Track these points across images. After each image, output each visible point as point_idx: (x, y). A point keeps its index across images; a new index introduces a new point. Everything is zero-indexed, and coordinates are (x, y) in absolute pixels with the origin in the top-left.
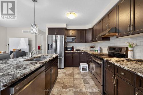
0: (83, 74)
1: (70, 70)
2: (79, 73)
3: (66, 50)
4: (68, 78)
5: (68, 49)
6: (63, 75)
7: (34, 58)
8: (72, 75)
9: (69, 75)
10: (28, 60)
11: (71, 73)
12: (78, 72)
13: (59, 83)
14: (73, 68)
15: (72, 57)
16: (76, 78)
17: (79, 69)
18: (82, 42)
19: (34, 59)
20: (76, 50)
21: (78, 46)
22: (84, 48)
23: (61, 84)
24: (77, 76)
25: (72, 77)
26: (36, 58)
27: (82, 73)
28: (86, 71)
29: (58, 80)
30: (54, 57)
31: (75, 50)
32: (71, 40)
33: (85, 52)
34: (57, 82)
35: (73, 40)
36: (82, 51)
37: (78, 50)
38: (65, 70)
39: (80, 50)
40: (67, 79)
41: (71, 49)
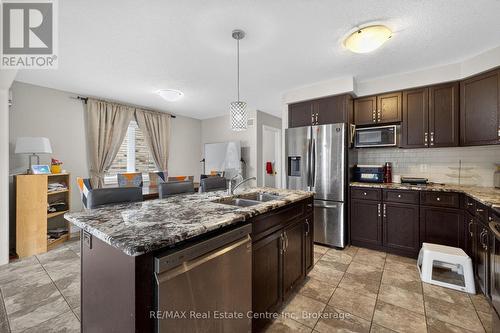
0: (433, 296)
1: (369, 261)
2: (415, 287)
3: (354, 180)
4: (351, 288)
5: (364, 176)
6: (335, 271)
7: (239, 197)
8: (373, 281)
9: (357, 278)
10: (222, 201)
11: (369, 274)
12: (408, 278)
13: (313, 295)
14: (384, 255)
15: (381, 210)
16: (392, 302)
17: (414, 269)
18: (438, 145)
19: (238, 200)
20: (403, 182)
21: (418, 163)
22: (450, 172)
23: (319, 300)
24: (396, 296)
25: (372, 291)
26: (245, 197)
27: (427, 289)
28: (459, 288)
29: (310, 285)
30: (288, 202)
31: (396, 179)
32: (379, 139)
33: (452, 193)
34: (306, 288)
35: (387, 137)
36: (438, 188)
37: (414, 183)
38: (344, 257)
39: (424, 182)
40: (347, 291)
41: (379, 175)
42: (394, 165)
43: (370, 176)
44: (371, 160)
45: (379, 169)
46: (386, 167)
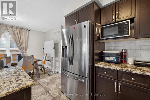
41: (117, 58)
42: (129, 52)
43: (111, 59)
44: (113, 48)
45: (117, 54)
46: (122, 53)
